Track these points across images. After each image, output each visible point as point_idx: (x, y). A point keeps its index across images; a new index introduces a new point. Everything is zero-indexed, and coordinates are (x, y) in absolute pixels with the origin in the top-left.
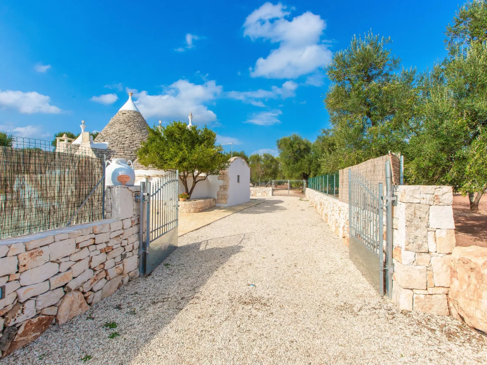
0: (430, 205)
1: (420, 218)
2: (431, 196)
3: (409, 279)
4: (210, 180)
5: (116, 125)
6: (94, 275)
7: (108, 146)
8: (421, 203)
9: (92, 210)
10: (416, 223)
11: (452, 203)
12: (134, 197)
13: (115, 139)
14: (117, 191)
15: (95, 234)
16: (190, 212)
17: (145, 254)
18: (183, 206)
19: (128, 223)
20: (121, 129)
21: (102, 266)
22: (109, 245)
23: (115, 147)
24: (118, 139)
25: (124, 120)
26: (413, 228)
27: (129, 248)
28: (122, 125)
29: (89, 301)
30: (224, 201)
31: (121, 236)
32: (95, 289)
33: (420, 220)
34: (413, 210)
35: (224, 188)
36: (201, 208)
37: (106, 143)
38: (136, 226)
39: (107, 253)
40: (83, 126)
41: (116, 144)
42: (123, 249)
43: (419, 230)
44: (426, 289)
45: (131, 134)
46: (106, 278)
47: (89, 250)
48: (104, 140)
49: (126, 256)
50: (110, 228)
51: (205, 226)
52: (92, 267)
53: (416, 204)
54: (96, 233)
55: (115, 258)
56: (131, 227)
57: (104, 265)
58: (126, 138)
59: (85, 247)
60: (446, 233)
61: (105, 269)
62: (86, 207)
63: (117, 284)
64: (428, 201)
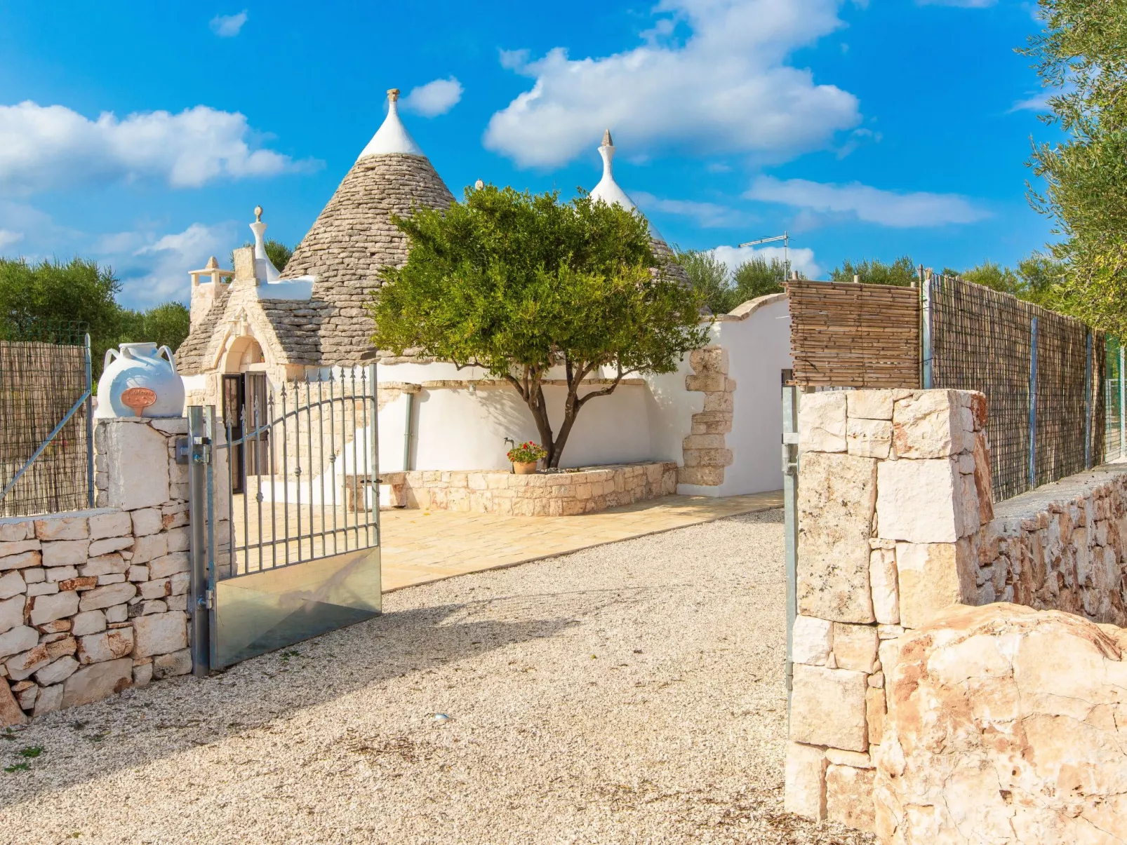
0: (878, 459)
1: (845, 504)
2: (880, 429)
3: (810, 711)
4: (655, 391)
5: (343, 211)
6: (39, 643)
7: (313, 290)
8: (850, 452)
9: (55, 482)
10: (832, 523)
11: (948, 452)
12: (172, 451)
13: (337, 261)
14: (116, 431)
15: (41, 541)
16: (544, 512)
17: (207, 614)
18: (523, 489)
19: (148, 522)
20: (359, 227)
21: (66, 625)
22: (85, 572)
23: (334, 291)
24: (346, 261)
25: (369, 192)
26: (824, 537)
27: (152, 589)
28: (360, 210)
29: (27, 705)
30: (707, 474)
31: (127, 555)
32: (44, 677)
33: (843, 510)
34: (824, 475)
35: (709, 421)
36: (592, 498)
37: (311, 278)
38: (179, 530)
39: (80, 593)
40: (257, 226)
41: (339, 278)
42: (133, 589)
43: (841, 545)
44: (867, 752)
45: (389, 239)
46: (76, 656)
47: (24, 578)
48: (306, 269)
49: (142, 610)
50: (89, 530)
51: (543, 559)
52: (35, 623)
53: (832, 456)
54: (45, 539)
55: (107, 609)
56: (162, 531)
57: (72, 624)
58: (373, 254)
59: (12, 570)
60: (927, 558)
61: (75, 632)
62: (37, 473)
63: (114, 681)
64: (867, 446)
